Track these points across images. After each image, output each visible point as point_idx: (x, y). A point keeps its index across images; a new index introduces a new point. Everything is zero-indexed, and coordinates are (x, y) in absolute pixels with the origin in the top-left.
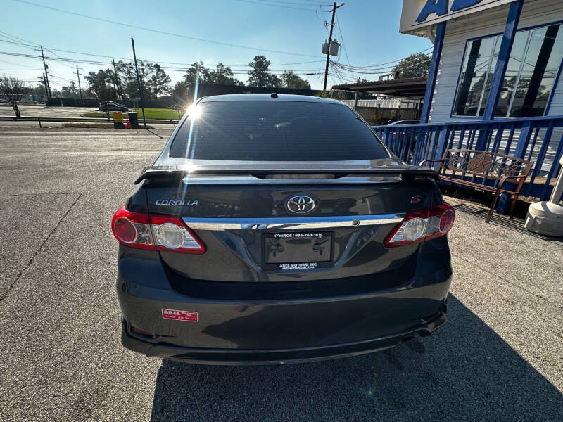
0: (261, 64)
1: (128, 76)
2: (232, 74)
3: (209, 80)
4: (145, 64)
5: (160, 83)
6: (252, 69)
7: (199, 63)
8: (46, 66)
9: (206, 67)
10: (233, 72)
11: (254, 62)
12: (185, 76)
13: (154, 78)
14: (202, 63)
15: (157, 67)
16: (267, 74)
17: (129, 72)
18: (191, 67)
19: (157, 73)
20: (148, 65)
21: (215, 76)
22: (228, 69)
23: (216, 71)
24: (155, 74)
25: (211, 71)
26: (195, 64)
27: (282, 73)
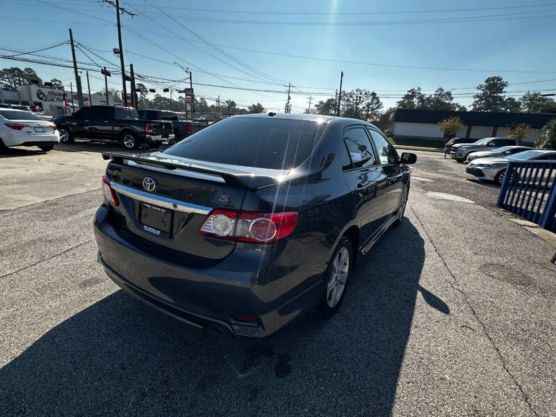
0: (495, 85)
1: (347, 103)
2: (452, 99)
3: (423, 106)
4: (363, 93)
5: (373, 109)
6: (480, 92)
7: (416, 89)
8: (289, 98)
9: (422, 93)
10: (453, 96)
11: (484, 84)
12: (399, 102)
13: (368, 105)
14: (419, 89)
15: (374, 94)
16: (500, 97)
17: (348, 100)
18: (407, 93)
19: (372, 100)
20: (366, 94)
21: (432, 101)
22: (449, 94)
23: (433, 96)
24: (370, 101)
25: (427, 96)
26: (412, 91)
27: (524, 94)
